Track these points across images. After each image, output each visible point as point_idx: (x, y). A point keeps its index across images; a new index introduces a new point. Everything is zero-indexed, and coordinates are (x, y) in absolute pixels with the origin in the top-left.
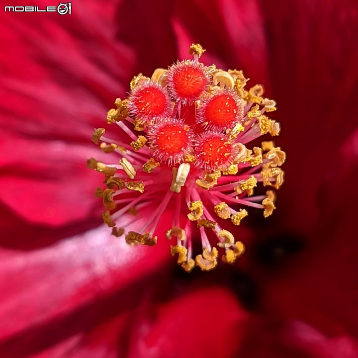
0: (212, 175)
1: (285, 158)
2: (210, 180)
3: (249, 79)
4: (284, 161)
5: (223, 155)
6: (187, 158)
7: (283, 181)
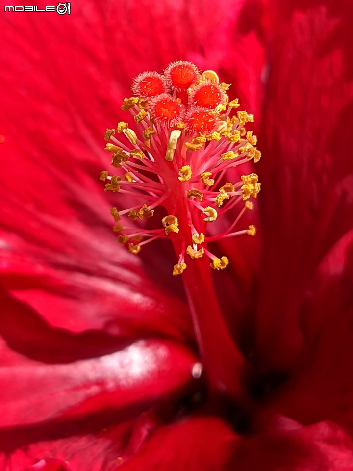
0: (199, 138)
1: (260, 156)
2: (196, 142)
3: (231, 85)
4: (259, 159)
5: (208, 120)
6: (179, 125)
7: (260, 189)
